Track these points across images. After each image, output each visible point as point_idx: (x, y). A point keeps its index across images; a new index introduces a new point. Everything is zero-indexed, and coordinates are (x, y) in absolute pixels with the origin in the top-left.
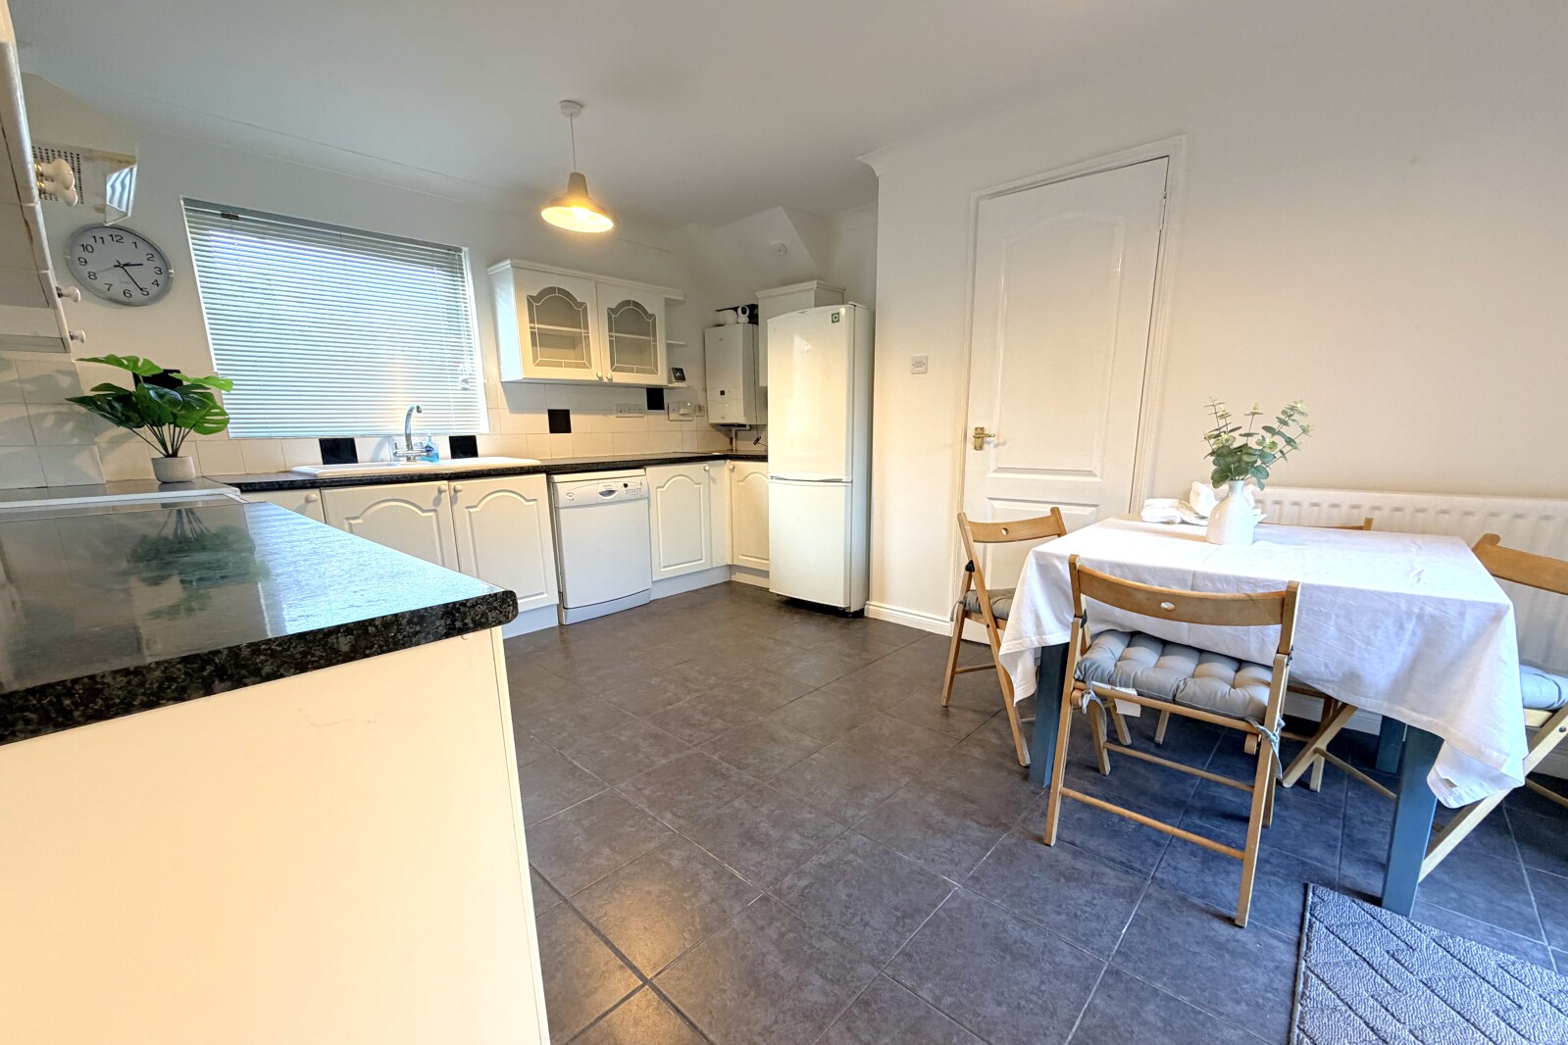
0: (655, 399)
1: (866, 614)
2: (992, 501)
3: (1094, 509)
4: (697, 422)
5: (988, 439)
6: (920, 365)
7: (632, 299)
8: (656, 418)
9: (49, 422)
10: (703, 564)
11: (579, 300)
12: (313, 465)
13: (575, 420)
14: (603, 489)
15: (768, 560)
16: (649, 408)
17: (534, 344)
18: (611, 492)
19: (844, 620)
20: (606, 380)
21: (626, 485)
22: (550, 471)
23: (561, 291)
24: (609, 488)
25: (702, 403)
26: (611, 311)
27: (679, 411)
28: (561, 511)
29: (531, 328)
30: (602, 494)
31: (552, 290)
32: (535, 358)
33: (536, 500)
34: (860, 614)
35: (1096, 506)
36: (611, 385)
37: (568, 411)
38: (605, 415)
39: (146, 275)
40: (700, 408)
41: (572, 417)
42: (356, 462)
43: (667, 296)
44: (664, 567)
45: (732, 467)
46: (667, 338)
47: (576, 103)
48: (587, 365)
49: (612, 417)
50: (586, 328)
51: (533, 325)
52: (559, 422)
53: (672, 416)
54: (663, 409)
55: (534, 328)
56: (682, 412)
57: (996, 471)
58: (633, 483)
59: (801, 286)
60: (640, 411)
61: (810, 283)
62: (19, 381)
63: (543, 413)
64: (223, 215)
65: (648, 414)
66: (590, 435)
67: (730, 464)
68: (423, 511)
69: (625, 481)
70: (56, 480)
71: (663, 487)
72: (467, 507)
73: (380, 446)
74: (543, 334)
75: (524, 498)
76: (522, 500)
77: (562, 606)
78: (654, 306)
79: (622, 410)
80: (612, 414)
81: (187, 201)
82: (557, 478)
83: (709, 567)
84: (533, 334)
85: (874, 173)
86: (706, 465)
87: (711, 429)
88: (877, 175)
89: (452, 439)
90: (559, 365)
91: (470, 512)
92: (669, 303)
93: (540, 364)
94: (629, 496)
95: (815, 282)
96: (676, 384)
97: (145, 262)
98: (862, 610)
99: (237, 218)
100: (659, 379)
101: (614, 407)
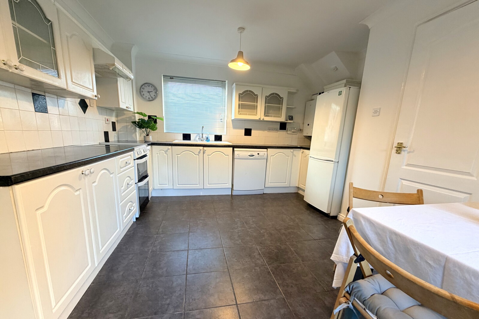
0: (283, 126)
1: (338, 218)
2: (403, 181)
3: (469, 195)
4: (299, 135)
5: (404, 149)
6: (377, 112)
7: (275, 92)
8: (283, 133)
9: (129, 127)
10: (286, 185)
11: (256, 94)
12: (180, 140)
13: (253, 132)
14: (250, 154)
15: (305, 186)
16: (280, 129)
17: (239, 108)
18: (253, 156)
19: (326, 218)
20: (261, 119)
21: (258, 154)
22: (234, 147)
23: (250, 91)
24: (252, 154)
25: (301, 128)
26: (266, 97)
27: (291, 131)
28: (235, 159)
29: (239, 103)
30: (249, 156)
31: (247, 91)
32: (239, 111)
33: (228, 155)
34: (335, 218)
35: (471, 194)
36: (264, 121)
37: (251, 129)
38: (264, 131)
39: (153, 94)
40: (300, 130)
41: (252, 131)
42: (190, 140)
43: (289, 91)
44: (270, 183)
45: (302, 151)
46: (288, 105)
47: (242, 28)
48: (256, 114)
49: (266, 132)
50: (257, 102)
51: (239, 102)
52: (248, 132)
53: (289, 132)
54: (286, 130)
55: (240, 103)
56: (292, 131)
57: (406, 166)
58: (261, 153)
59: (340, 82)
60: (277, 130)
61: (344, 80)
62: (126, 118)
63: (243, 129)
64: (170, 78)
65: (279, 131)
66: (257, 137)
67: (302, 150)
68: (196, 155)
69: (258, 152)
70: (129, 139)
71: (273, 156)
72: (208, 155)
73: (196, 136)
74: (242, 105)
75: (225, 154)
76: (224, 155)
77: (232, 189)
78: (283, 94)
79: (270, 129)
80: (266, 130)
81: (164, 76)
82: (235, 149)
83: (288, 186)
84: (239, 105)
85: (368, 27)
86: (292, 150)
87: (304, 137)
88: (369, 28)
89: (215, 136)
90: (246, 114)
91: (208, 157)
92: (290, 93)
93: (240, 114)
94: (259, 158)
95: (345, 80)
96: (289, 121)
97: (153, 91)
98: (336, 217)
99: (173, 78)
100: (282, 119)
101: (267, 129)
